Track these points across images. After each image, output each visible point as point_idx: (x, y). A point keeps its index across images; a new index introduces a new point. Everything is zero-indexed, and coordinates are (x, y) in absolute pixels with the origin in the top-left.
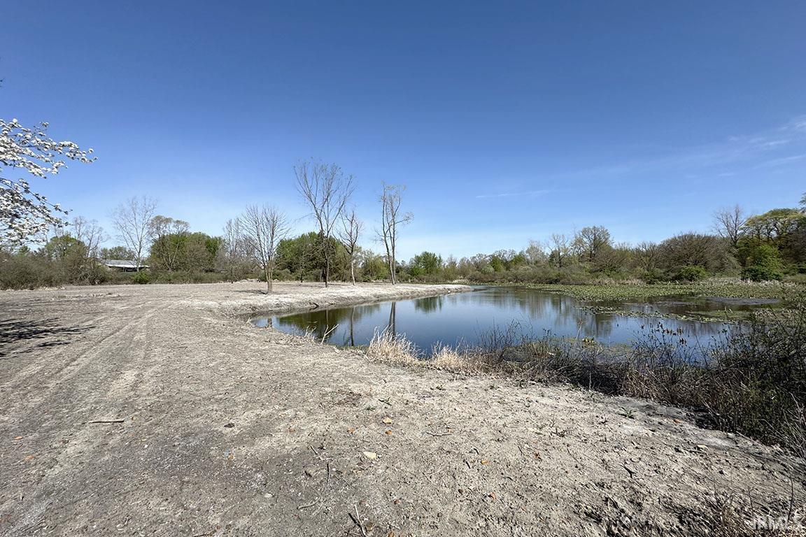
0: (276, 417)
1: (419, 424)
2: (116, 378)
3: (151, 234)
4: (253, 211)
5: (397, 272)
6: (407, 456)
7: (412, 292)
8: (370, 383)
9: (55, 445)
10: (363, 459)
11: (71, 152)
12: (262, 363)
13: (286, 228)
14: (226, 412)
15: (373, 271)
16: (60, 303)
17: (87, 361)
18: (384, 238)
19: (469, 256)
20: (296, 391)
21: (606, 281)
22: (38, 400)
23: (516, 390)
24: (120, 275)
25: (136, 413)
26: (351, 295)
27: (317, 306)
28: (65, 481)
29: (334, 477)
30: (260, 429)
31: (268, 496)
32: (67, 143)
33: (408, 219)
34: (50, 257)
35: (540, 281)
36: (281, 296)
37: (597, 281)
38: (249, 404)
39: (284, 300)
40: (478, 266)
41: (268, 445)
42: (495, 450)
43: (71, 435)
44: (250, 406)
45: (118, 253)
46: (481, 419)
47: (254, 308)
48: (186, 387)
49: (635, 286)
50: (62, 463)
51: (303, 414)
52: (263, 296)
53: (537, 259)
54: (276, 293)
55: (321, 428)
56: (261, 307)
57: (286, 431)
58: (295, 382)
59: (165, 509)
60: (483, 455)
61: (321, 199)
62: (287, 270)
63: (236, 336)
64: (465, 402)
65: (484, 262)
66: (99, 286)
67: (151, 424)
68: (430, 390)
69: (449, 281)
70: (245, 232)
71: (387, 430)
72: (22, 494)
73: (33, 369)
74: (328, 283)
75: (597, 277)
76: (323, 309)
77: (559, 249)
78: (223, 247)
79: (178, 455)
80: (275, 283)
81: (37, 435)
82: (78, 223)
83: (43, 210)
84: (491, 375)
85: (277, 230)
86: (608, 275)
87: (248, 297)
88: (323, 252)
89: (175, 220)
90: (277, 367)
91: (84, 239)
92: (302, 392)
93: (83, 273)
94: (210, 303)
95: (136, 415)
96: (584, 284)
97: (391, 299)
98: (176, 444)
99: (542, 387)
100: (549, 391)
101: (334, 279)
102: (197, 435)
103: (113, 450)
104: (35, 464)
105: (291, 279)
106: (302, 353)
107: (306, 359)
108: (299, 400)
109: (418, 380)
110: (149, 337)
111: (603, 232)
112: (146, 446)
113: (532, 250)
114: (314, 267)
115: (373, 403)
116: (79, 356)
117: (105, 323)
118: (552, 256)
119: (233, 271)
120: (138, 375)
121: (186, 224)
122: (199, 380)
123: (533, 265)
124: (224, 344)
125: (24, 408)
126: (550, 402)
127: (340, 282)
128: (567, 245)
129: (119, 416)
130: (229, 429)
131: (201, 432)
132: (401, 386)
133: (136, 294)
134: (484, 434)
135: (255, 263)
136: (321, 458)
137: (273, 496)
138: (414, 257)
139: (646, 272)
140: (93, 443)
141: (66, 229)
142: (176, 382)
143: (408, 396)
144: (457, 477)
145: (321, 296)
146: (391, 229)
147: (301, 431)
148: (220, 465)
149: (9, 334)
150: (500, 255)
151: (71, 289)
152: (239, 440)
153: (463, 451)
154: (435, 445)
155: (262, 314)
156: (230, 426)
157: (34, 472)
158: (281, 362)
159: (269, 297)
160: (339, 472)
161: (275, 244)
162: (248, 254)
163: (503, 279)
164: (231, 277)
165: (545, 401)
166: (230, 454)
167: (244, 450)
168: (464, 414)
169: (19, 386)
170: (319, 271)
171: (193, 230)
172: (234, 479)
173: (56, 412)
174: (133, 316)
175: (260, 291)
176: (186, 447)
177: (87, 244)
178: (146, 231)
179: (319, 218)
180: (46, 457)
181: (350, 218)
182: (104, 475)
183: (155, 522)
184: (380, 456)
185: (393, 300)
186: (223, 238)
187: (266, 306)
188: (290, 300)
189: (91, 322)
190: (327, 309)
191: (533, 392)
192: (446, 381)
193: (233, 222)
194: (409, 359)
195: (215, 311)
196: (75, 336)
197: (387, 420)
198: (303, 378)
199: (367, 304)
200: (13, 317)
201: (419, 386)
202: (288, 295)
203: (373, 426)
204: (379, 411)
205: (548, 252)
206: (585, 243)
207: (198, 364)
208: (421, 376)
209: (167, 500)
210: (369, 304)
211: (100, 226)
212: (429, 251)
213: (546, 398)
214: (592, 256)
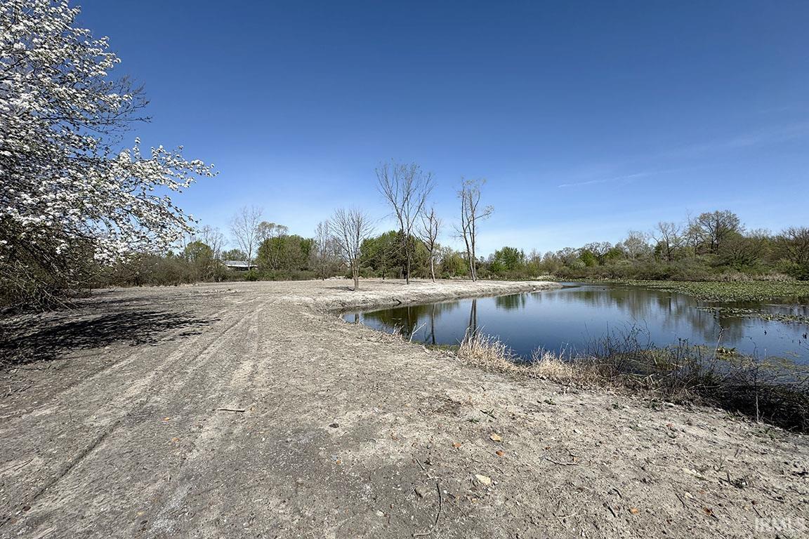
0: (377, 421)
1: (535, 447)
2: (236, 368)
3: (258, 238)
4: (341, 213)
5: (477, 268)
6: (528, 486)
7: (494, 289)
8: (468, 390)
9: (193, 429)
10: (476, 483)
11: (199, 169)
12: (357, 360)
13: (370, 227)
14: (329, 410)
15: (452, 268)
16: (194, 298)
17: (214, 350)
18: (463, 234)
19: (555, 251)
20: (393, 394)
21: (736, 277)
22: (181, 384)
23: (649, 413)
24: (236, 274)
25: (254, 404)
26: (432, 292)
27: (400, 303)
28: (201, 467)
29: (447, 501)
30: (363, 434)
31: (380, 514)
32: (195, 162)
33: (488, 213)
34: (187, 259)
35: (644, 277)
36: (367, 292)
37: (722, 276)
38: (351, 403)
39: (369, 296)
40: (566, 261)
41: (372, 452)
42: (644, 496)
43: (205, 420)
44: (351, 406)
45: (234, 255)
46: (613, 448)
47: (343, 304)
48: (293, 381)
49: (779, 282)
50: (198, 448)
51: (402, 420)
52: (349, 293)
53: (638, 251)
54: (361, 290)
55: (424, 440)
56: (349, 303)
57: (389, 439)
58: (391, 383)
59: (283, 512)
60: (628, 499)
61: (402, 198)
62: (370, 267)
63: (331, 332)
64: (585, 423)
65: (572, 257)
66: (221, 283)
67: (267, 416)
68: (537, 404)
69: (533, 278)
70: (334, 234)
71: (497, 449)
72: (169, 476)
73: (177, 355)
74: (409, 280)
75: (722, 272)
76: (405, 306)
77: (668, 240)
78: (315, 247)
79: (291, 453)
80: (361, 280)
81: (179, 417)
82: (206, 231)
83: (180, 220)
84: (608, 390)
85: (362, 230)
86: (739, 270)
87: (338, 294)
88: (404, 250)
89: (277, 225)
90: (371, 366)
91: (210, 244)
92: (399, 394)
93: (210, 272)
94: (307, 299)
95: (254, 406)
96: (704, 281)
97: (473, 296)
98: (289, 440)
99: (685, 411)
100: (696, 417)
101: (413, 276)
102: (305, 432)
103: (236, 439)
104: (179, 447)
105: (374, 276)
106: (393, 351)
107: (398, 358)
108: (397, 403)
109: (521, 391)
110: (260, 330)
111: (729, 217)
112: (264, 439)
113: (632, 241)
114: (395, 265)
115: (475, 414)
116: (209, 345)
117: (227, 315)
118: (659, 248)
119: (324, 269)
120: (254, 366)
121: (286, 229)
122: (303, 375)
123: (634, 259)
124: (321, 340)
125: (171, 390)
126: (702, 433)
127: (419, 279)
128: (679, 235)
129: (240, 405)
130: (334, 430)
131: (309, 429)
132: (502, 396)
133: (248, 290)
134: (622, 470)
135: (342, 262)
136: (429, 476)
137: (385, 516)
138: (494, 253)
139: (795, 265)
140: (221, 430)
141: (198, 236)
142: (284, 375)
143: (513, 409)
144: (599, 526)
145: (404, 292)
146: (471, 225)
147: (404, 439)
148: (329, 469)
149: (161, 324)
150: (591, 249)
151: (202, 285)
152: (345, 443)
153: (599, 490)
154: (560, 476)
155: (350, 309)
156: (335, 426)
157: (178, 454)
158: (375, 360)
159: (356, 293)
160: (452, 497)
161: (360, 243)
162: (335, 253)
163: (596, 275)
164: (322, 275)
165: (693, 430)
166: (337, 458)
167: (350, 455)
168: (587, 439)
169: (167, 370)
170: (400, 268)
171: (290, 234)
172: (344, 486)
173: (194, 397)
174: (247, 310)
175: (347, 288)
176: (297, 444)
177: (212, 249)
178: (254, 235)
179: (400, 217)
180: (187, 440)
181: (429, 216)
182: (231, 465)
183: (276, 526)
184: (496, 483)
185: (473, 297)
186: (314, 239)
187: (354, 302)
188: (375, 297)
189: (216, 315)
190: (409, 305)
191: (674, 417)
192: (554, 393)
193: (323, 225)
194: (505, 364)
195: (311, 306)
196: (206, 328)
197: (495, 437)
198: (398, 380)
199: (448, 301)
200: (163, 309)
201: (523, 397)
202: (373, 292)
203: (479, 442)
204: (484, 424)
205: (653, 243)
206: (704, 231)
207: (301, 358)
208: (524, 386)
209: (285, 502)
210: (451, 301)
211: (221, 232)
212: (510, 246)
213: (696, 428)
214: (713, 248)
